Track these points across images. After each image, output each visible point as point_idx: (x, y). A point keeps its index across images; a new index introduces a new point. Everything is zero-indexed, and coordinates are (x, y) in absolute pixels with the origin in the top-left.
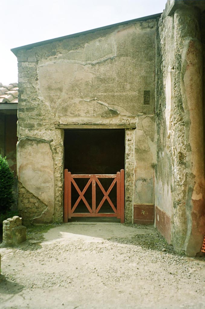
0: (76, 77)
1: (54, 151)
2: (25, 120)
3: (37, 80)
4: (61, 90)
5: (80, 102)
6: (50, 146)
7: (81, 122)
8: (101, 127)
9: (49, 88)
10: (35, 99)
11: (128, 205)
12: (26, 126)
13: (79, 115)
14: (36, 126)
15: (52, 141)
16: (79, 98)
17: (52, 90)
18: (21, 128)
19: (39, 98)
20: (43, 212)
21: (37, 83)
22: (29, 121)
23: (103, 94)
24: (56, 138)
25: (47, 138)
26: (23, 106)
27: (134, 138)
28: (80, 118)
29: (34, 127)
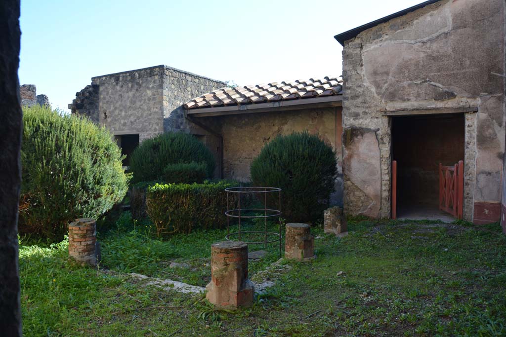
0: (403, 58)
1: (380, 141)
2: (350, 109)
3: (362, 65)
4: (387, 73)
5: (409, 85)
6: (376, 135)
7: (410, 108)
8: (434, 112)
9: (375, 73)
10: (360, 86)
11: (467, 202)
12: (351, 115)
13: (409, 100)
14: (361, 114)
15: (378, 130)
16: (408, 81)
17: (378, 74)
18: (345, 117)
19: (365, 84)
20: (369, 207)
21: (362, 69)
22: (353, 110)
23: (436, 74)
24: (382, 127)
25: (373, 127)
26: (348, 94)
27: (476, 123)
28: (410, 103)
29: (359, 115)
